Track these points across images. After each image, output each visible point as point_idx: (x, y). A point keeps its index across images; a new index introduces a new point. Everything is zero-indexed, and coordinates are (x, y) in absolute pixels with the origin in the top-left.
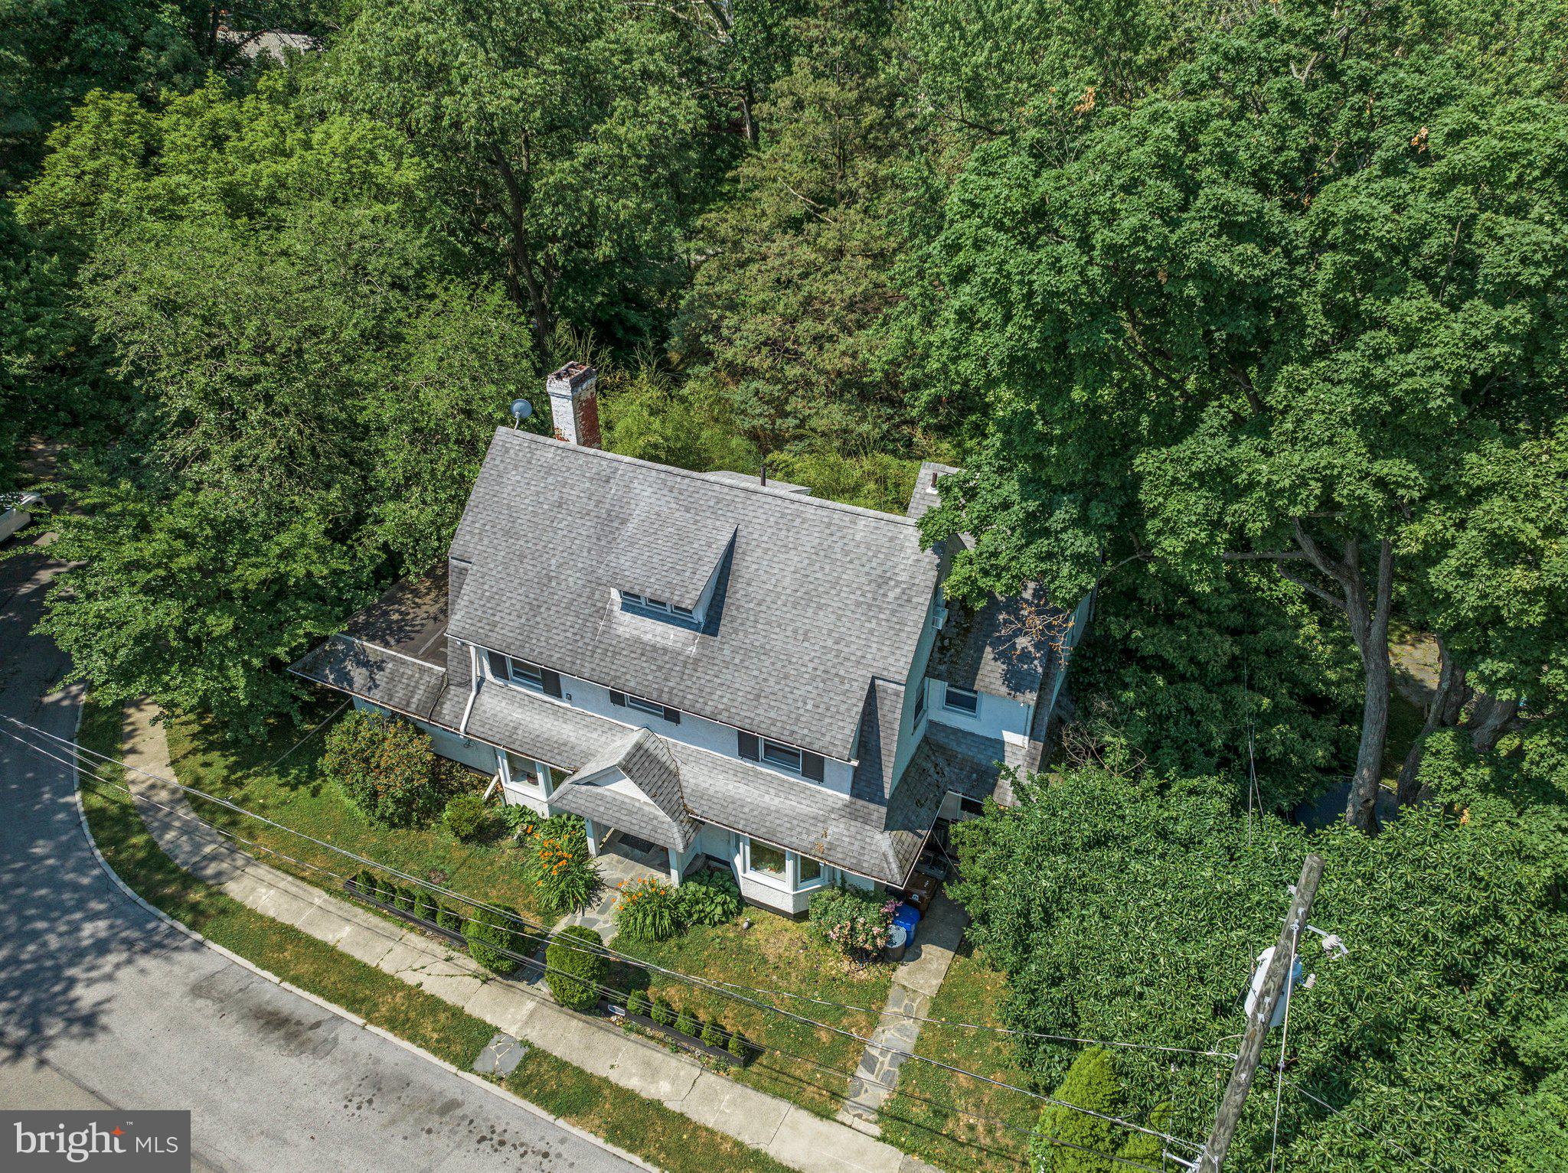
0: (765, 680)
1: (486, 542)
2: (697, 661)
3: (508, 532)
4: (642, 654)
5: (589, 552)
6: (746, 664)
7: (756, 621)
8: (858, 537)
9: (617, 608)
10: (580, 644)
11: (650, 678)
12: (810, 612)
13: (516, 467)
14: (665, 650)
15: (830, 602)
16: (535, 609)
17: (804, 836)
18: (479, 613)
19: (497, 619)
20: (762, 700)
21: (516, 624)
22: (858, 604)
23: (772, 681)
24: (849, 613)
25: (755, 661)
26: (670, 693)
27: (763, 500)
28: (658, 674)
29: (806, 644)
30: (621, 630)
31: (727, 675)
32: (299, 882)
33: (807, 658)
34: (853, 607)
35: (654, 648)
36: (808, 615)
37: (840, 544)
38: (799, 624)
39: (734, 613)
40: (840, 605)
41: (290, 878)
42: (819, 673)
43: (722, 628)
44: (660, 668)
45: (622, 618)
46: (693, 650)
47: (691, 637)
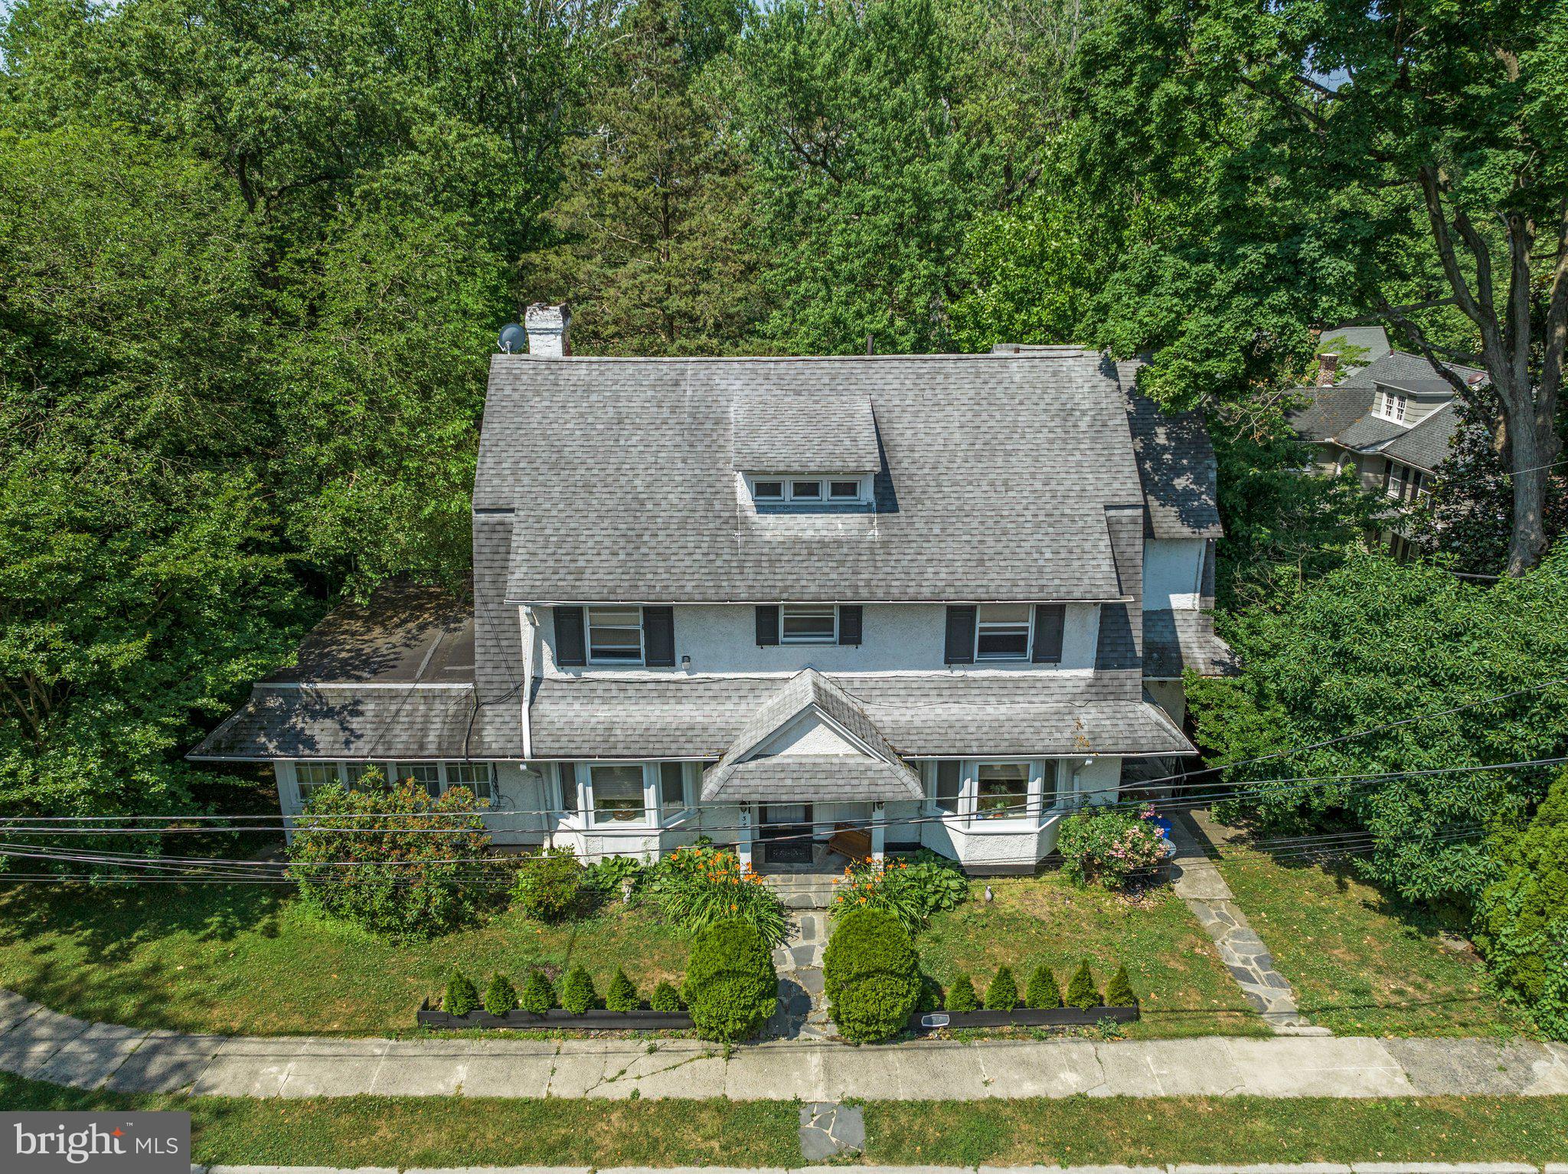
0: (981, 542)
1: (526, 480)
2: (885, 544)
3: (556, 463)
4: (811, 554)
5: (684, 461)
6: (949, 531)
7: (939, 486)
8: (1017, 378)
9: (752, 513)
10: (719, 563)
11: (835, 576)
12: (1000, 462)
13: (538, 393)
14: (839, 543)
15: (1017, 447)
16: (634, 540)
17: (1058, 735)
18: (551, 563)
19: (581, 564)
20: (988, 564)
21: (614, 563)
22: (1051, 442)
23: (990, 540)
24: (1045, 452)
25: (960, 525)
26: (868, 586)
27: (888, 365)
28: (841, 570)
29: (1011, 494)
30: (768, 535)
31: (932, 549)
32: (329, 1040)
33: (1019, 507)
34: (1047, 446)
35: (823, 544)
36: (999, 464)
37: (1000, 389)
38: (993, 476)
39: (909, 483)
40: (1031, 446)
41: (311, 1040)
42: (1041, 518)
43: (900, 502)
44: (842, 563)
45: (764, 523)
46: (875, 534)
47: (866, 521)
